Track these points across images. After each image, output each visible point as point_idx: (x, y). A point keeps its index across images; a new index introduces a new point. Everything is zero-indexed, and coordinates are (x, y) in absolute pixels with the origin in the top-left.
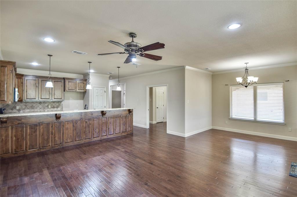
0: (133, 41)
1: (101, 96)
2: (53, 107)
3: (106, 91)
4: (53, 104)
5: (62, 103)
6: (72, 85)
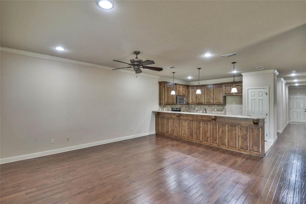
0: (137, 58)
1: (260, 100)
2: (218, 110)
3: (268, 93)
4: (218, 108)
5: (225, 107)
6: (229, 89)
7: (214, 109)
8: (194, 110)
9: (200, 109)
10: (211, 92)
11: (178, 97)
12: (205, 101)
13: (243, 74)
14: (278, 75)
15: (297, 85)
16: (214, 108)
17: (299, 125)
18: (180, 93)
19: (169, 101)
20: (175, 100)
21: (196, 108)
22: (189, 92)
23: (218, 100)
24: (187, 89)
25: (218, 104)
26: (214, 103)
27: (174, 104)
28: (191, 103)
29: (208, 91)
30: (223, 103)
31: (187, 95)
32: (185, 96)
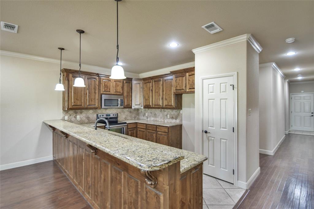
1: (221, 100)
2: (171, 117)
3: (236, 86)
4: (172, 113)
5: (181, 112)
6: (180, 82)
7: (167, 116)
8: (144, 116)
9: (150, 114)
10: (160, 88)
11: (103, 96)
12: (154, 103)
13: (194, 51)
14: (261, 53)
15: (300, 78)
16: (167, 114)
17: (303, 137)
18: (110, 89)
19: (82, 103)
20: (98, 101)
21: (146, 114)
22: (131, 89)
23: (169, 102)
24: (128, 84)
25: (169, 107)
26: (164, 107)
27: (94, 108)
28: (136, 106)
29: (157, 86)
30: (175, 107)
31: (127, 93)
32: (122, 94)
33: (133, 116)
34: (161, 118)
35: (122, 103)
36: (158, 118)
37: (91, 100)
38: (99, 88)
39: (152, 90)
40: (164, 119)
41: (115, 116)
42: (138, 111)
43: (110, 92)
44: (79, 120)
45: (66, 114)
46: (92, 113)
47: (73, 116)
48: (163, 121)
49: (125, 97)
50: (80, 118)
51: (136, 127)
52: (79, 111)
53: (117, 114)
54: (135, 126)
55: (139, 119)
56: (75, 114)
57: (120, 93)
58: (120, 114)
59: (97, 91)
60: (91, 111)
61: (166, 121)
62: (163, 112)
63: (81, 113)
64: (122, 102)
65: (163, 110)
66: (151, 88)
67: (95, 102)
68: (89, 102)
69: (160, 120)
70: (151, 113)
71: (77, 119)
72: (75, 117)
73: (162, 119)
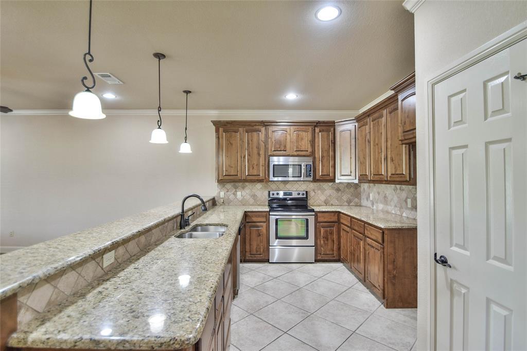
8: (367, 199)
9: (377, 196)
11: (272, 158)
12: (372, 169)
16: (407, 199)
18: (285, 146)
19: (238, 171)
20: (264, 168)
21: (371, 195)
22: (334, 143)
23: (397, 165)
24: (325, 134)
25: (398, 179)
26: (389, 179)
27: (257, 180)
28: (342, 178)
29: (377, 129)
30: (410, 178)
31: (322, 151)
32: (313, 154)
33: (345, 198)
34: (396, 206)
35: (310, 171)
36: (391, 206)
37: (251, 166)
38: (265, 146)
39: (369, 142)
40: (400, 208)
41: (301, 196)
42: (356, 188)
43: (285, 151)
44: (241, 199)
45: (222, 188)
46: (261, 188)
47: (231, 191)
48: (398, 213)
49: (317, 160)
50: (242, 196)
51: (338, 222)
52: (240, 184)
53: (307, 192)
54: (335, 218)
55: (360, 206)
56: (234, 190)
57: (308, 153)
58: (314, 193)
59: (262, 152)
60: (259, 186)
61: (404, 215)
62: (398, 191)
63: (243, 188)
64: (308, 170)
65: (398, 186)
66: (368, 137)
67: (259, 170)
68: (249, 170)
69: (393, 212)
70: (379, 193)
71: (238, 197)
72: (234, 194)
73: (396, 209)
